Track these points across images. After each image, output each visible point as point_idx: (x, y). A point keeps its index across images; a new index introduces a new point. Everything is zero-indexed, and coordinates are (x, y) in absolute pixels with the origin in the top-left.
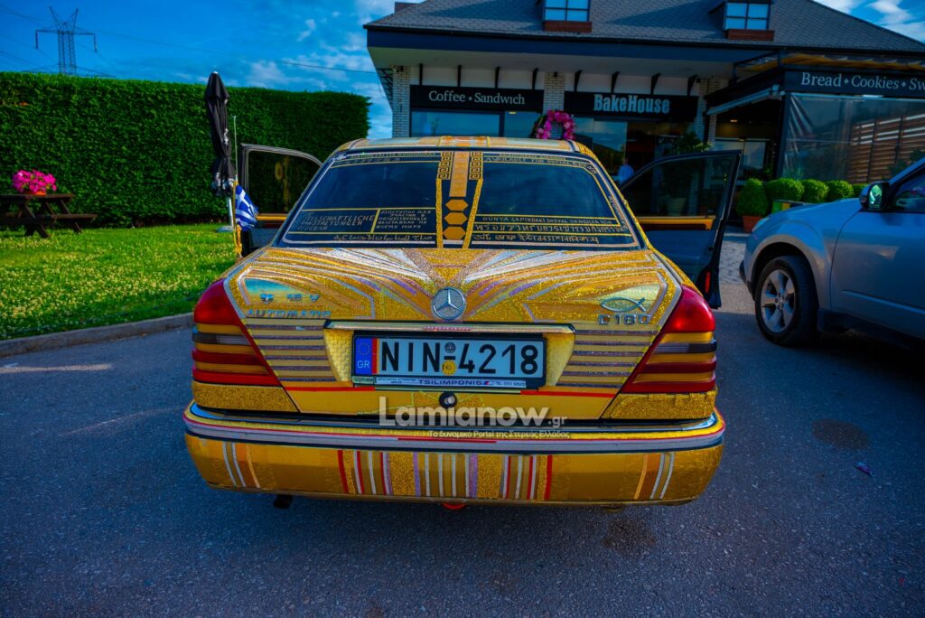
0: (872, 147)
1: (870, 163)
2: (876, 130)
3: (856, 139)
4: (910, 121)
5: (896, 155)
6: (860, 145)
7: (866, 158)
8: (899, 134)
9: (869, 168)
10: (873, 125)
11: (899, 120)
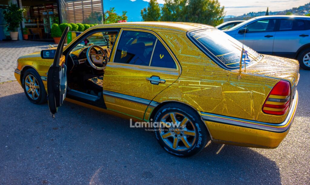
0: (74, 11)
1: (74, 16)
2: (74, 5)
3: (67, 8)
4: (85, 3)
5: (83, 14)
6: (68, 10)
7: (73, 15)
8: (82, 7)
9: (75, 18)
10: (72, 3)
11: (81, 2)
